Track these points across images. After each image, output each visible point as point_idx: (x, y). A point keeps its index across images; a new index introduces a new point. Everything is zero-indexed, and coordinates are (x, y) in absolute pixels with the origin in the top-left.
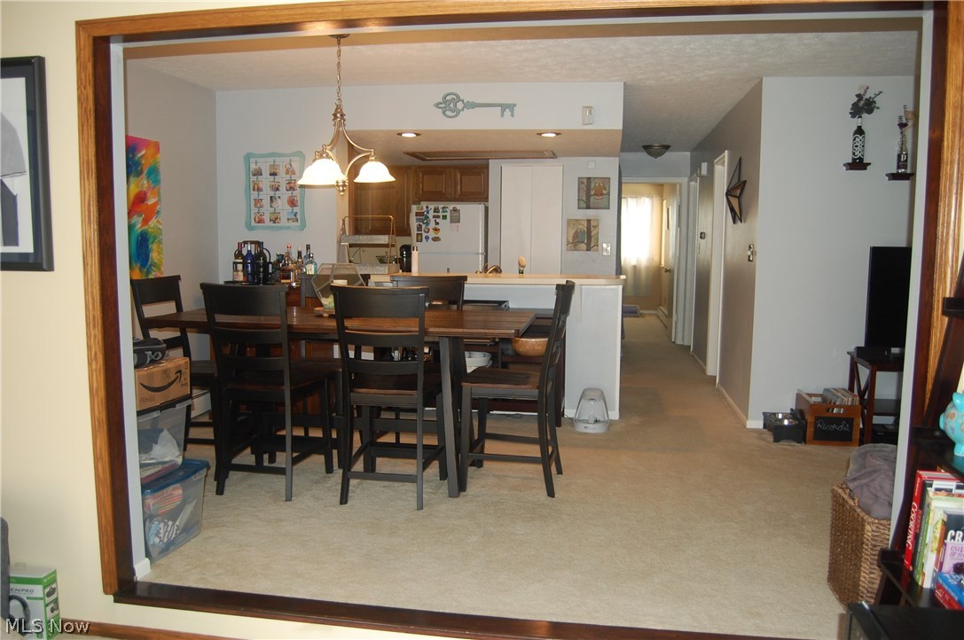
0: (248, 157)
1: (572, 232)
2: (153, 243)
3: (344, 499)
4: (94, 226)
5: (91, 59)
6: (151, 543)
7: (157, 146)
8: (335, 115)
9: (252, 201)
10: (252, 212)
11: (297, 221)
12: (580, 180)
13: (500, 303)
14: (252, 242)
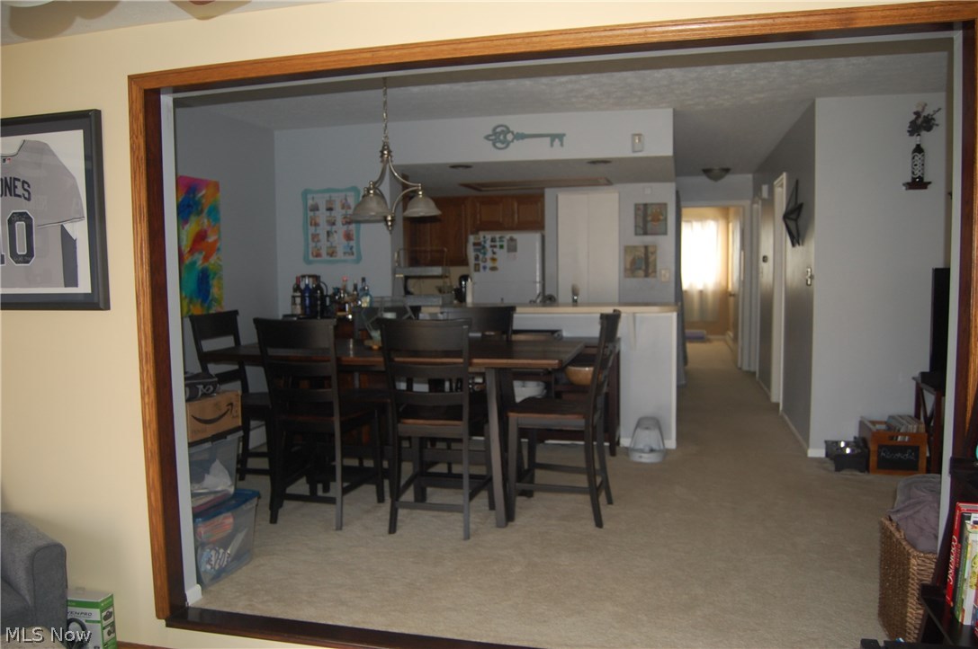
0: (305, 193)
1: (629, 259)
2: (213, 278)
3: (393, 528)
4: (146, 267)
5: (143, 110)
6: (202, 569)
7: (216, 186)
8: (382, 152)
9: (310, 237)
10: (310, 246)
11: (353, 254)
12: (637, 207)
13: (553, 332)
14: (309, 276)
